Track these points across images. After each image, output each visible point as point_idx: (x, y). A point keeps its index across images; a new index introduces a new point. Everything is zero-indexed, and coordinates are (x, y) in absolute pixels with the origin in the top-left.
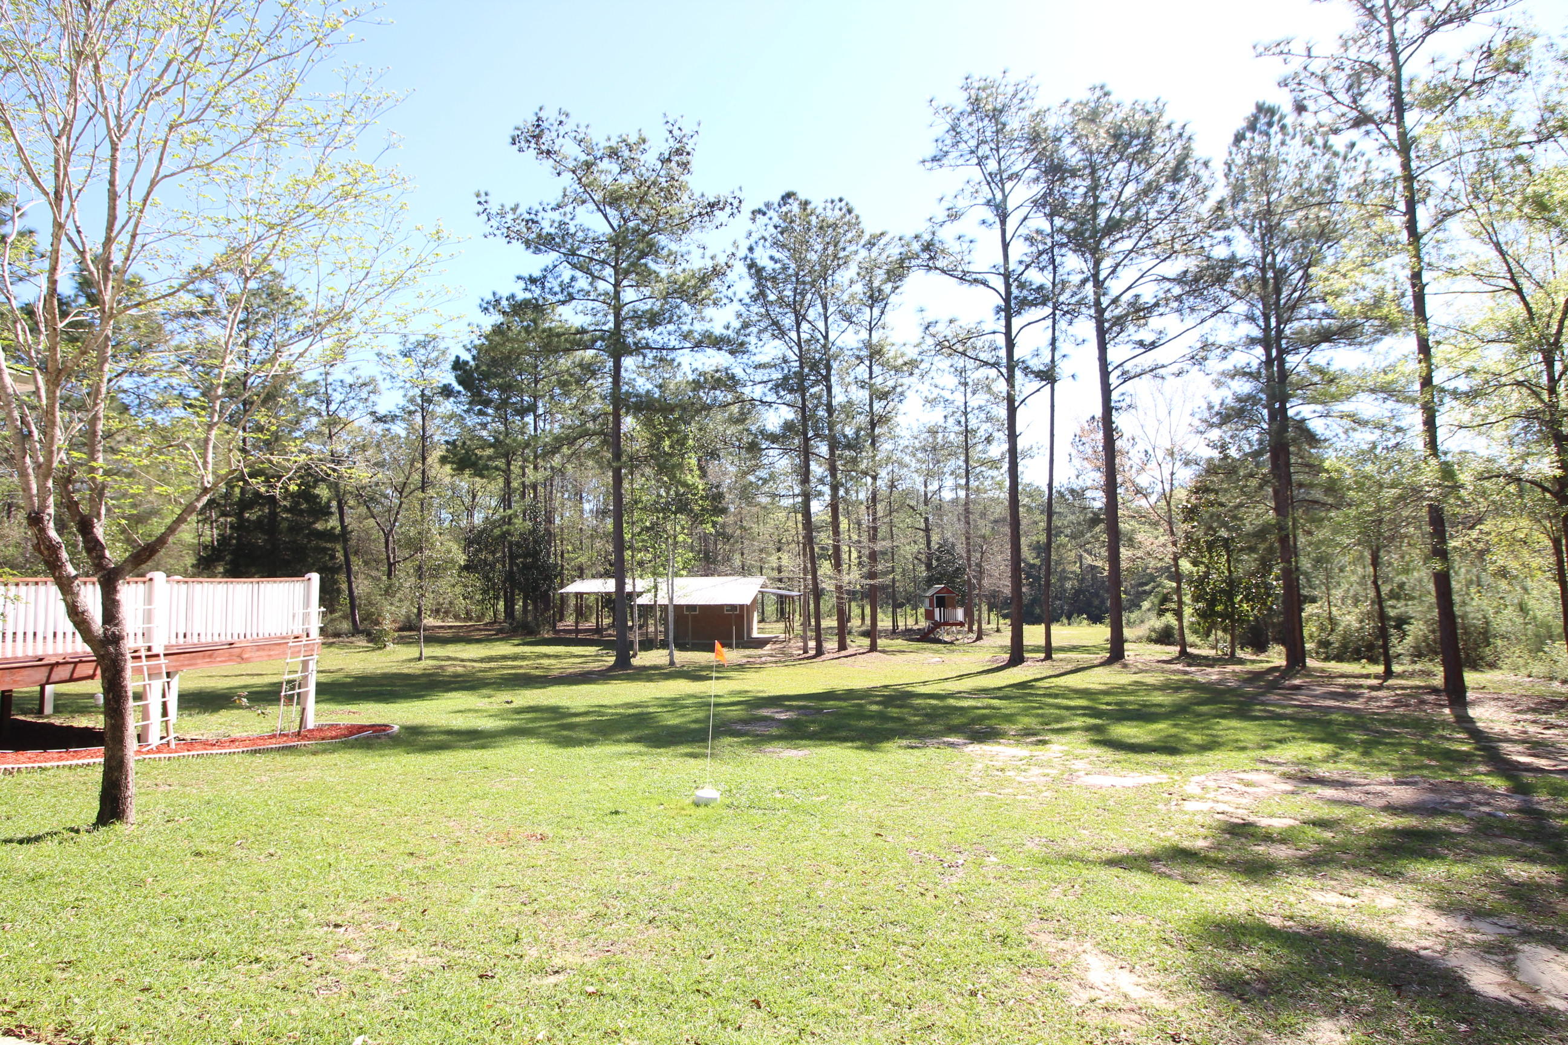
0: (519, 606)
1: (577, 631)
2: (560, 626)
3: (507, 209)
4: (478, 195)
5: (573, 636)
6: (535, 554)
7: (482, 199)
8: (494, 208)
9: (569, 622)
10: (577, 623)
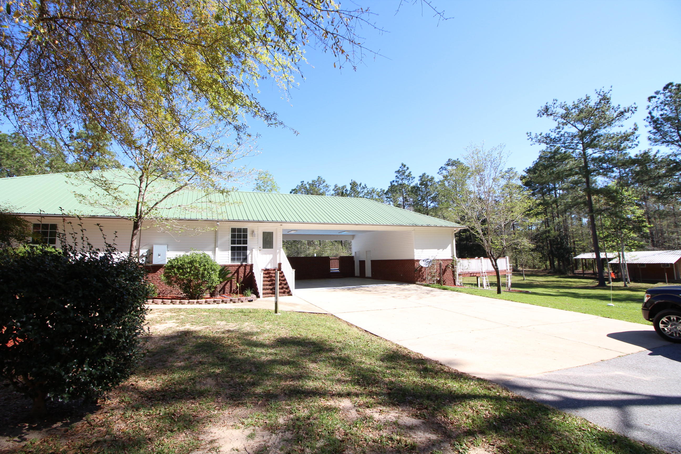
0: (556, 263)
1: (584, 274)
2: (576, 272)
3: (538, 134)
4: (527, 134)
5: (582, 275)
6: (562, 243)
7: (529, 134)
8: (533, 135)
9: (580, 270)
10: (583, 271)
